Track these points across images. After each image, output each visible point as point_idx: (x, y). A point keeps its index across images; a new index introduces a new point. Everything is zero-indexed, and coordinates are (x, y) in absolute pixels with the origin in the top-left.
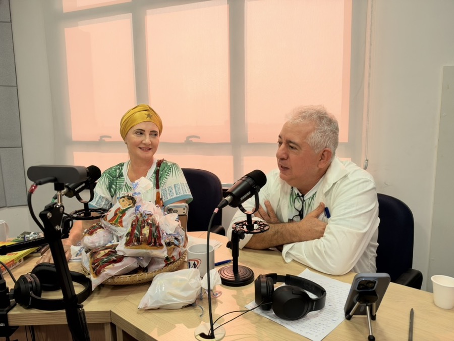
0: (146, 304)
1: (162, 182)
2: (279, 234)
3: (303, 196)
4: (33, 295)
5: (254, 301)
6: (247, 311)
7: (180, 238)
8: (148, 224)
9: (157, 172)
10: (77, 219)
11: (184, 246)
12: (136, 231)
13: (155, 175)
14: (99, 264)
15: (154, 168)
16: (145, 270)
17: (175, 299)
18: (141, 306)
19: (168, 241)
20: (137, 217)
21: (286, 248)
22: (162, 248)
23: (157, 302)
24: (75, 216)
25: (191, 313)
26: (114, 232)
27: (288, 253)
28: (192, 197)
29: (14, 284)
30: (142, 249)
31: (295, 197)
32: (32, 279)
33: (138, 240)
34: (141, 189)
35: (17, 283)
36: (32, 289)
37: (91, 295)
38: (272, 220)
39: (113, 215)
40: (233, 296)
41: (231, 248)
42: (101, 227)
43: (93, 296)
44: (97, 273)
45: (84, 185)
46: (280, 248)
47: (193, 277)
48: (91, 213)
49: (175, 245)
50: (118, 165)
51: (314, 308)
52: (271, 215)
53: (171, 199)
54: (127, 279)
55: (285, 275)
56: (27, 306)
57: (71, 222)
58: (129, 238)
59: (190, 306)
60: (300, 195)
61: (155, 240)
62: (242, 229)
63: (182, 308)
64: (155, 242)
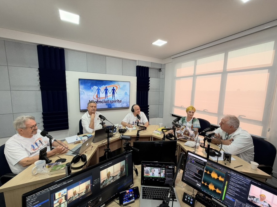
3: (228, 135)
4: (168, 137)
5: (205, 151)
9: (193, 120)
15: (192, 119)
16: (186, 139)
17: (190, 145)
23: (187, 145)
27: (220, 146)
28: (200, 128)
29: (166, 135)
31: (226, 135)
40: (201, 149)
41: (204, 141)
50: (185, 117)
51: (217, 156)
53: (195, 127)
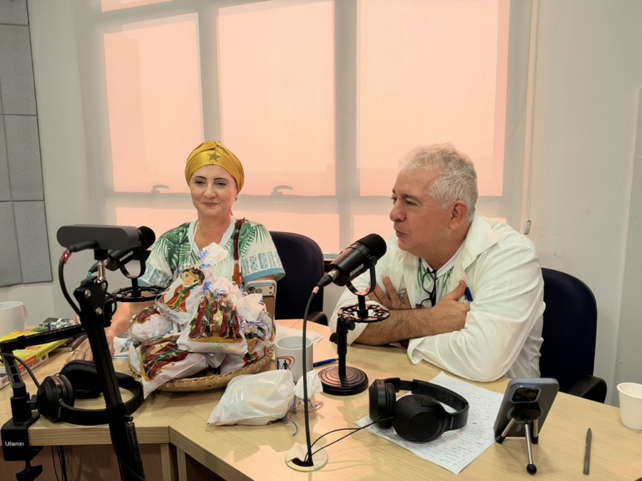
0: (218, 418)
1: (242, 250)
2: (404, 323)
3: (435, 272)
4: (63, 404)
5: (368, 415)
6: (359, 429)
7: (265, 328)
8: (222, 308)
9: (235, 237)
10: (123, 300)
11: (271, 339)
12: (204, 317)
13: (232, 241)
14: (153, 362)
15: (231, 230)
16: (217, 371)
17: (259, 412)
18: (211, 421)
19: (248, 332)
20: (205, 298)
21: (413, 344)
22: (240, 342)
23: (233, 415)
24: (119, 296)
25: (281, 432)
26: (173, 319)
27: (415, 350)
28: (284, 272)
29: (37, 389)
30: (213, 342)
31: (424, 273)
32: (62, 383)
33: (207, 330)
34: (211, 259)
35: (41, 388)
36: (61, 395)
37: (143, 406)
38: (394, 305)
39: (173, 295)
40: (338, 408)
41: (336, 343)
42: (156, 312)
43: (145, 407)
44: (151, 375)
45: (131, 253)
46: (404, 344)
47: (284, 381)
48: (142, 292)
49: (259, 337)
50: (181, 226)
51: (451, 425)
52: (392, 296)
53: (254, 274)
54: (192, 383)
55: (412, 380)
56: (55, 419)
57: (113, 305)
58: (194, 326)
59: (280, 421)
60: (431, 270)
61: (230, 329)
62: (351, 316)
63: (268, 424)
64: (231, 333)
